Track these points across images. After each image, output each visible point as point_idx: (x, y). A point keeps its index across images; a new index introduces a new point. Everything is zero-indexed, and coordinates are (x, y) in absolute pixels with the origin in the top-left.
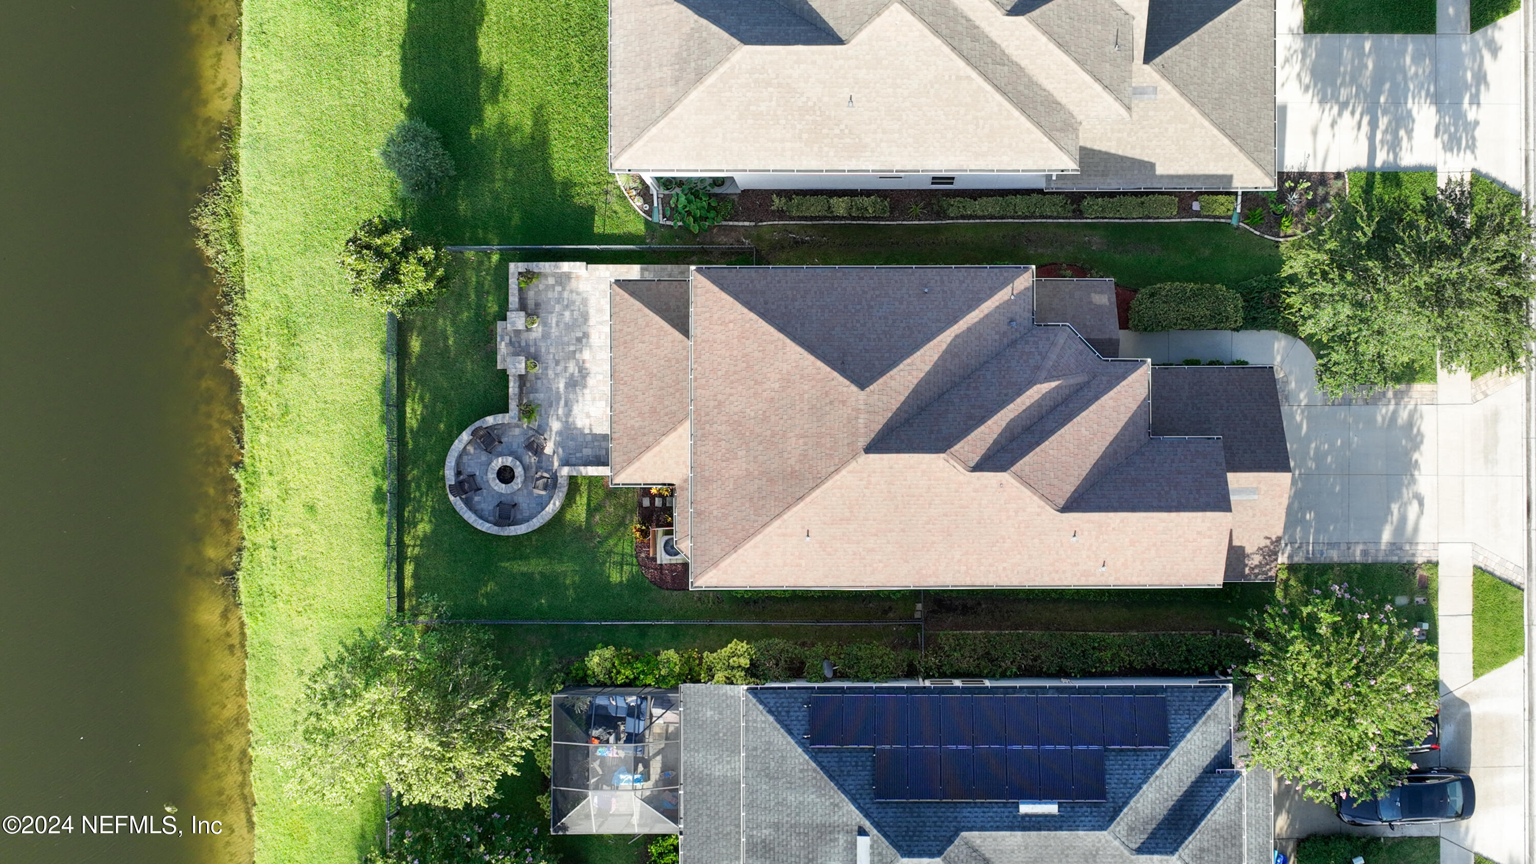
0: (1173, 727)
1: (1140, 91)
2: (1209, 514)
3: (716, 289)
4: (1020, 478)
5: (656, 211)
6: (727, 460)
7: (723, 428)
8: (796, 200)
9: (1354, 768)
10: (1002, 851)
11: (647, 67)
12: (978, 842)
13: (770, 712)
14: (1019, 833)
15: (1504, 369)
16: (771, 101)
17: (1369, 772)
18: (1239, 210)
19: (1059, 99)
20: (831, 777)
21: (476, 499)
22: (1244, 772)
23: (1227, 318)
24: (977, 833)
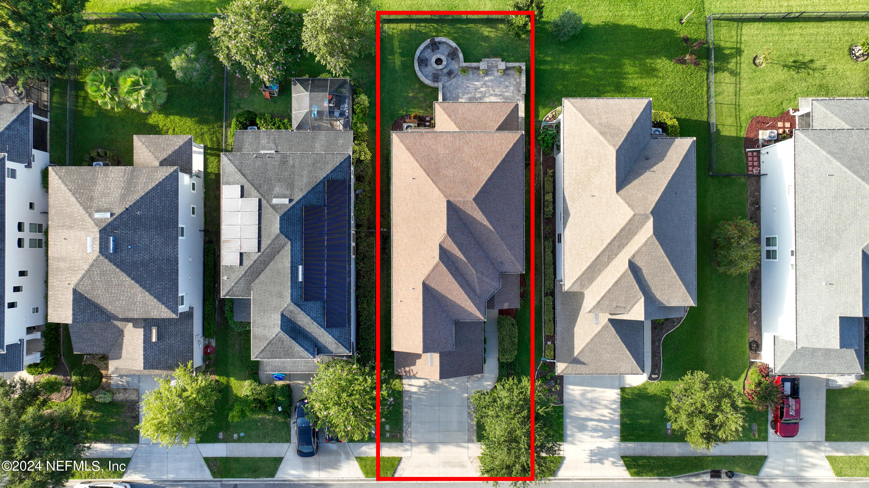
0: (334, 330)
1: (597, 317)
2: (422, 344)
3: (515, 141)
4: (437, 265)
5: (546, 123)
6: (444, 146)
7: (457, 144)
8: (551, 179)
9: (317, 405)
10: (282, 258)
11: (606, 113)
12: (286, 248)
13: (341, 164)
14: (290, 265)
15: (483, 468)
16: (593, 163)
17: (316, 412)
18: (548, 361)
19: (594, 283)
20: (313, 188)
21: (429, 50)
22: (315, 360)
23: (503, 355)
24: (290, 247)
